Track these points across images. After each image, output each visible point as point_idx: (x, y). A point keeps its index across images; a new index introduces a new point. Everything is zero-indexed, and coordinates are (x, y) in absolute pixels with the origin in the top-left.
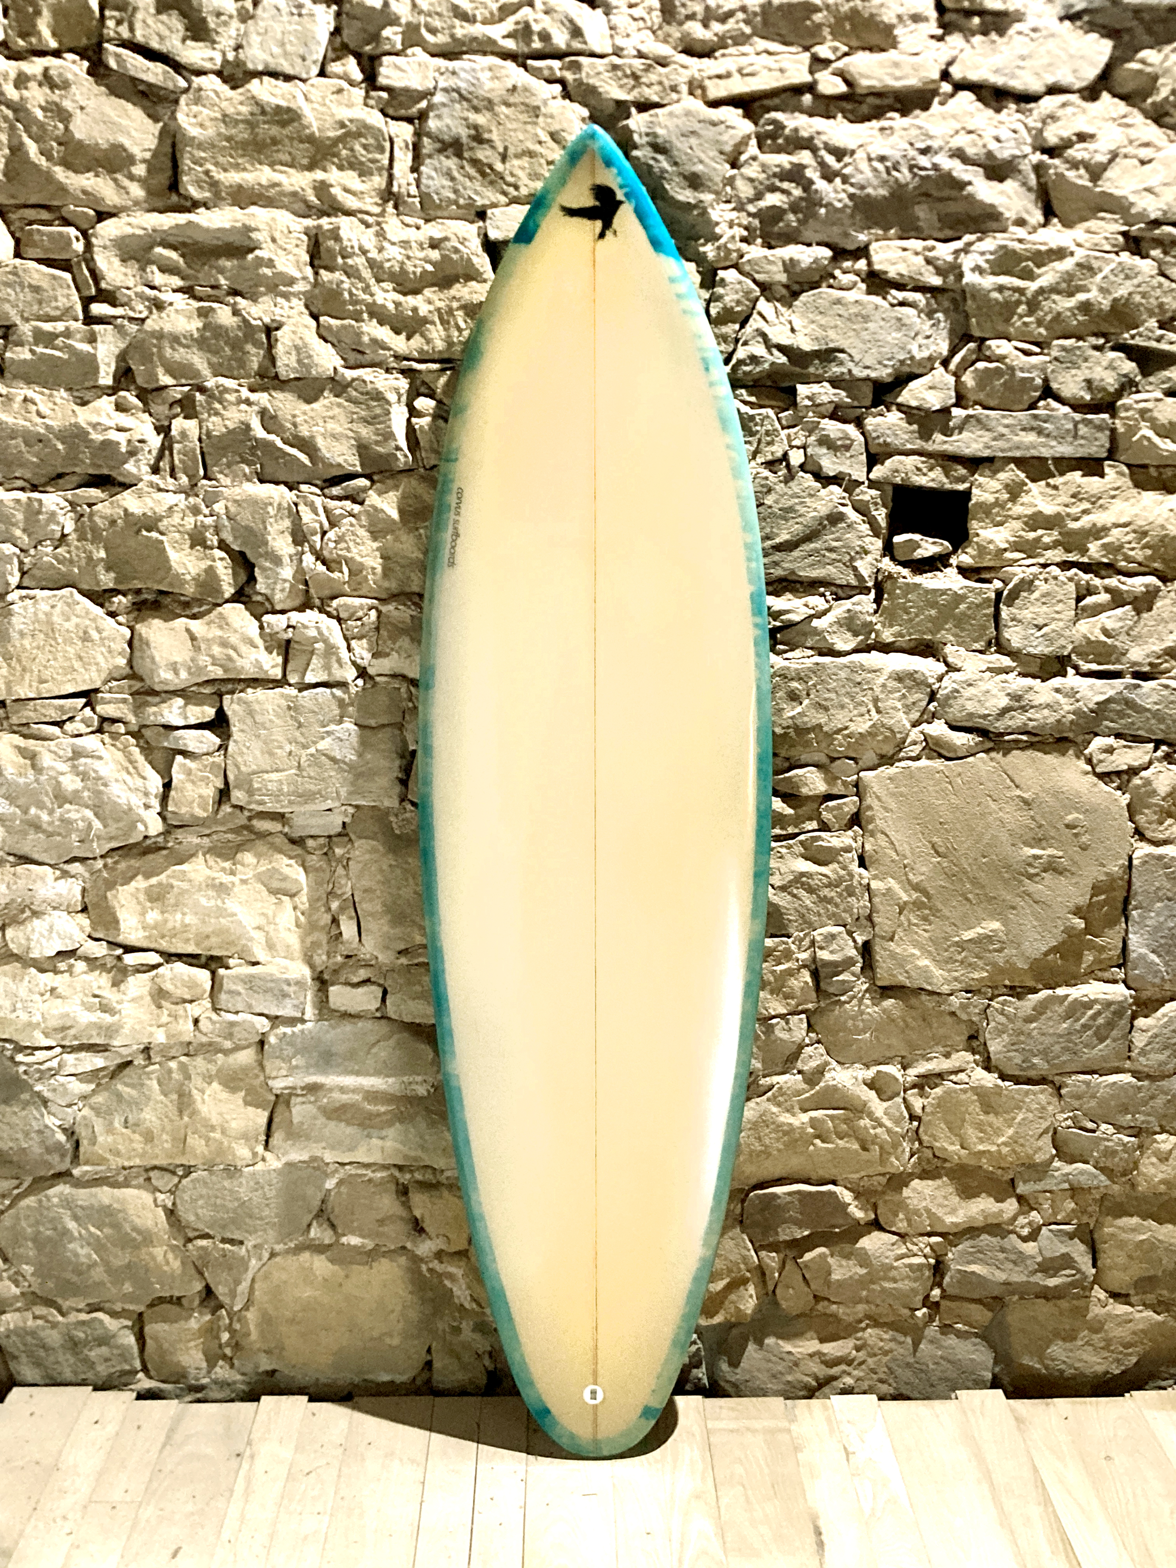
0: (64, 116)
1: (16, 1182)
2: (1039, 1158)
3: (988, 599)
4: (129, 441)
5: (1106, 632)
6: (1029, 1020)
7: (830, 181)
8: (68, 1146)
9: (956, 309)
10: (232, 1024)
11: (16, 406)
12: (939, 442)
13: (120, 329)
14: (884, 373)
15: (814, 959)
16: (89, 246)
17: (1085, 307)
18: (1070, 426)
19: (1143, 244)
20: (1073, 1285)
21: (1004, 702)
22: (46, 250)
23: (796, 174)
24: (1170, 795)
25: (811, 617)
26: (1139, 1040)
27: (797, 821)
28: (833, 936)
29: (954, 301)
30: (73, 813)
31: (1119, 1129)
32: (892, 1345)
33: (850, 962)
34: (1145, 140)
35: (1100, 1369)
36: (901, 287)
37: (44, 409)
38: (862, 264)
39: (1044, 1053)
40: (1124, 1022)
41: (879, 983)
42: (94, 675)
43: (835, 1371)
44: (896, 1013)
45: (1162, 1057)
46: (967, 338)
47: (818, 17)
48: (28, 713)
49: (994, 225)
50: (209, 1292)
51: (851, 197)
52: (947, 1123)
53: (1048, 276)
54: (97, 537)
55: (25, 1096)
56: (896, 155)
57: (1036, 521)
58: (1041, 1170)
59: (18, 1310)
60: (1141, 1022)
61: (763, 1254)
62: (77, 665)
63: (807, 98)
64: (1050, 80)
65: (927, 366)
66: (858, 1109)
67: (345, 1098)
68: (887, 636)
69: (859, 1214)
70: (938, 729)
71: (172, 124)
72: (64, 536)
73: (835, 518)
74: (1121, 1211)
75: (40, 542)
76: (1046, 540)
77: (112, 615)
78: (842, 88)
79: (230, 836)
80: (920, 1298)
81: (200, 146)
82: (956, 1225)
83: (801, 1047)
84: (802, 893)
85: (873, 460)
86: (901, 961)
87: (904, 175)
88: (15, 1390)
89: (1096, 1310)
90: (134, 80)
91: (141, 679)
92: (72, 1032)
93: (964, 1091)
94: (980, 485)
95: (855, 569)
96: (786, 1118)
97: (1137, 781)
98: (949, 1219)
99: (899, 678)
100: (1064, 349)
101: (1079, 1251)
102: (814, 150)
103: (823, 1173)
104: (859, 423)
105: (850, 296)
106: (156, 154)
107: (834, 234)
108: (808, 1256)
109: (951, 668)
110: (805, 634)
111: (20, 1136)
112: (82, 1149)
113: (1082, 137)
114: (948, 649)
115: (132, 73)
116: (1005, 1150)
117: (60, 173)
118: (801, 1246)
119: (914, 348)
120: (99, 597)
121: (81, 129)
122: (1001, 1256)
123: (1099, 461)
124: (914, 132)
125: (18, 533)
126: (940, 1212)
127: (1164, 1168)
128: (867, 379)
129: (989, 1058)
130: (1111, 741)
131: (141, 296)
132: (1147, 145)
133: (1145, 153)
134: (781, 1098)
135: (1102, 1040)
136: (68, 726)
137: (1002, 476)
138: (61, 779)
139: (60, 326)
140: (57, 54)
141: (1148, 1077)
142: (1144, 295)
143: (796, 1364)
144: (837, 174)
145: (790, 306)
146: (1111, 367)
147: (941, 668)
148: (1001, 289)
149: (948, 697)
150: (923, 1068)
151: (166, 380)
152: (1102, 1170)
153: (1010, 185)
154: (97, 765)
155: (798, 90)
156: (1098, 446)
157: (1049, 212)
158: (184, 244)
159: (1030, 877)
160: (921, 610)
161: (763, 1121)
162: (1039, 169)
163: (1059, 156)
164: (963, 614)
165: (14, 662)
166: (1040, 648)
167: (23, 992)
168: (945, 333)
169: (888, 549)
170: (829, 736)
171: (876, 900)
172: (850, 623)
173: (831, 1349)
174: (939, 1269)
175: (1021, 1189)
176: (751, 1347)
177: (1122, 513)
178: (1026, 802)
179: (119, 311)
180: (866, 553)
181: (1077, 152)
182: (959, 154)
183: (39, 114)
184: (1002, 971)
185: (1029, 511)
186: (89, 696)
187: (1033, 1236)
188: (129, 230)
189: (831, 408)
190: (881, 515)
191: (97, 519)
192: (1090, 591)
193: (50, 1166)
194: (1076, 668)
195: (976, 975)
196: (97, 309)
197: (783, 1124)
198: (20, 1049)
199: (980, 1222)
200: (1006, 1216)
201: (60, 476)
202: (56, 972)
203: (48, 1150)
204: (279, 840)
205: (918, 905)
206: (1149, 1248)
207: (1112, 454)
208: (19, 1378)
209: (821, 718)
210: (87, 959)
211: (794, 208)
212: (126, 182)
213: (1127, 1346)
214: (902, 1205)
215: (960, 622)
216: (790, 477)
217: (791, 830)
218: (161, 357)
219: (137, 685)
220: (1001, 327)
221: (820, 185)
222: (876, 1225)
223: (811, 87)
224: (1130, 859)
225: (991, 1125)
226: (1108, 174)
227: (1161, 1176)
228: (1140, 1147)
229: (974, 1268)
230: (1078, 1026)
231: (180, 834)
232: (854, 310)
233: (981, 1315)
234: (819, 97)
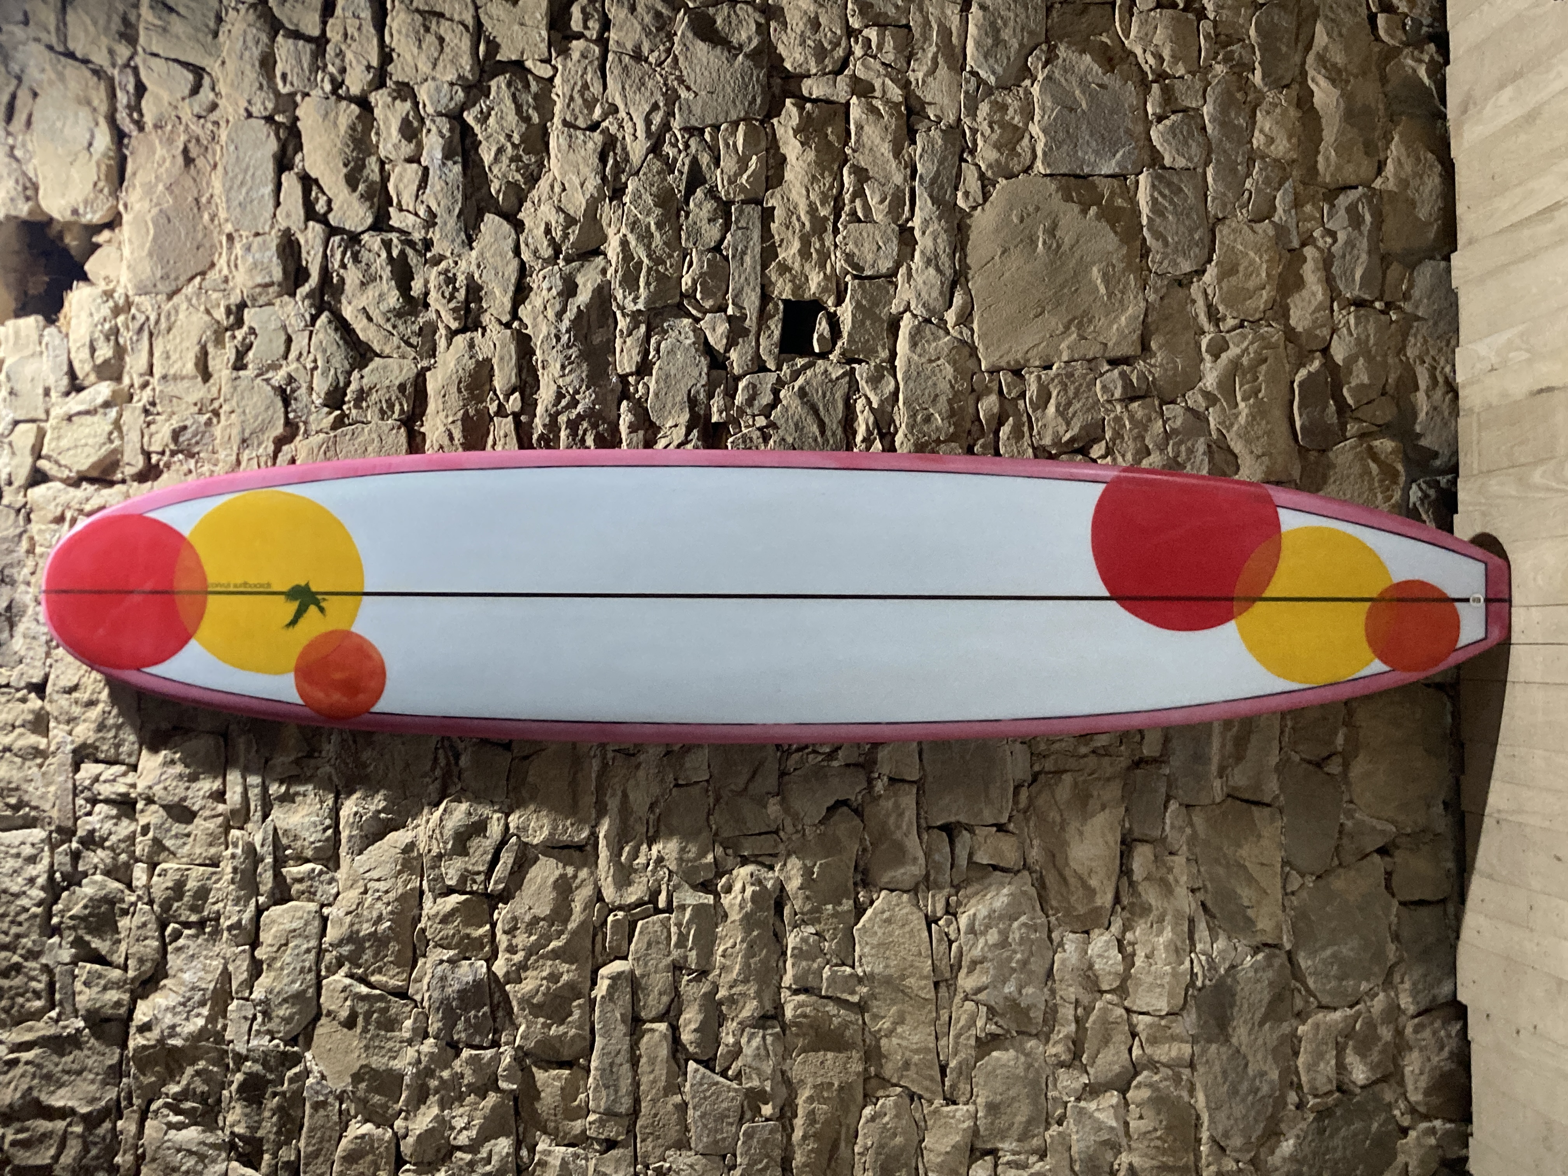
0: (536, 920)
1: (1296, 993)
2: (1271, 232)
3: (860, 285)
4: (752, 884)
5: (882, 201)
6: (1166, 244)
7: (578, 402)
8: (1267, 950)
9: (661, 314)
10: (1173, 827)
11: (728, 963)
12: (750, 323)
13: (676, 887)
14: (704, 362)
15: (1120, 400)
16: (620, 908)
17: (660, 225)
18: (740, 232)
19: (618, 186)
20: (1370, 202)
21: (931, 271)
22: (623, 938)
23: (573, 425)
24: (999, 150)
25: (871, 409)
26: (1181, 163)
27: (1017, 414)
28: (1104, 388)
29: (656, 315)
30: (1015, 936)
31: (1249, 175)
32: (1419, 337)
33: (1123, 374)
34: (548, 188)
35: (1437, 180)
36: (647, 352)
37: (730, 943)
38: (631, 379)
39: (1191, 231)
40: (1167, 174)
41: (1139, 352)
42: (915, 917)
43: (1441, 380)
44: (1161, 340)
45: (1194, 145)
46: (680, 305)
47: (472, 412)
48: (943, 965)
49: (606, 289)
50: (1383, 851)
51: (588, 388)
52: (1245, 300)
53: (640, 253)
54: (817, 910)
55: (1229, 981)
56: (561, 356)
57: (805, 253)
58: (1281, 231)
59: (1397, 995)
60: (1167, 162)
61: (1348, 434)
62: (907, 928)
63: (523, 418)
64: (511, 254)
65: (699, 333)
66: (1235, 365)
67: (1229, 747)
68: (884, 354)
69: (1317, 364)
70: (951, 317)
71: (540, 848)
72: (817, 934)
73: (802, 393)
74: (1313, 170)
75: (822, 950)
76: (818, 246)
77: (872, 902)
78: (517, 394)
79: (1032, 824)
80: (1382, 317)
81: (555, 828)
82: (1324, 290)
83: (1188, 409)
84: (1071, 410)
85: (763, 369)
86: (1123, 336)
87: (574, 352)
88: (1459, 998)
89: (1391, 185)
90: (512, 873)
91: (917, 885)
92: (1179, 944)
93: (1221, 289)
94: (781, 293)
95: (838, 379)
96: (1242, 420)
97: (989, 174)
98: (1320, 296)
99: (914, 344)
100: (687, 240)
101: (1344, 201)
102: (558, 413)
103: (1286, 390)
104: (739, 378)
105: (652, 386)
106: (559, 859)
107: (612, 398)
108: (1350, 401)
109: (908, 308)
110: (883, 412)
111: (1259, 986)
112: (1270, 941)
113: (548, 231)
114: (894, 310)
115: (507, 873)
116: (1266, 257)
117: (572, 925)
118: (1342, 407)
119: (688, 342)
120: (860, 911)
121: (544, 909)
122: (1348, 257)
123: (764, 210)
124: (545, 347)
125: (815, 965)
126: (1315, 303)
127: (1278, 141)
128: (708, 374)
129: (1196, 272)
130: (960, 194)
131: (654, 871)
132: (552, 187)
133: (557, 189)
134: (1227, 422)
135: (1181, 190)
136: (953, 936)
137: (773, 279)
138: (990, 942)
139: (674, 929)
140: (494, 925)
141: (1209, 155)
142: (652, 185)
143: (1435, 409)
144: (573, 397)
145: (659, 428)
146: (699, 206)
147: (907, 315)
148: (648, 284)
149: (928, 310)
150: (1203, 319)
151: (710, 858)
152: (1281, 185)
153: (580, 280)
154: (980, 916)
155: (518, 424)
156: (753, 212)
157: (597, 252)
158: (619, 842)
159: (1059, 246)
160: (867, 330)
161: (1246, 436)
162: (568, 261)
163: (560, 246)
164: (868, 301)
165: (907, 973)
166: (894, 246)
167: (1150, 979)
168: (677, 321)
169: (824, 355)
170: (956, 393)
171: (1076, 356)
172: (875, 380)
173: (1423, 382)
174: (1359, 303)
175: (1296, 244)
176: (1423, 442)
177: (799, 194)
178: (1003, 253)
179: (664, 887)
180: (826, 371)
181: (558, 234)
182: (560, 315)
183: (533, 938)
184: (1129, 264)
185: (798, 258)
186: (930, 921)
187: (1333, 234)
188: (610, 879)
189: (727, 399)
190: (800, 362)
191: (806, 909)
192: (853, 213)
193: (1282, 965)
194: (907, 221)
195: (1133, 283)
196: (662, 902)
197: (1247, 422)
198: (1192, 983)
199: (1321, 274)
200: (1317, 254)
201: (776, 935)
202: (1133, 954)
203: (1270, 965)
204: (1034, 788)
205: (1080, 326)
206: (1340, 149)
207: (759, 202)
208: (1450, 997)
209: (943, 399)
210: (1124, 933)
211: (595, 426)
212: (578, 881)
213: (1418, 159)
214: (1309, 332)
215: (874, 303)
216: (773, 425)
217: (1025, 419)
218: (695, 860)
219: (922, 887)
220: (673, 282)
221: (580, 408)
222: (1325, 351)
223: (516, 416)
224: (1046, 175)
225: (1246, 268)
226: (571, 213)
227: (1285, 142)
228: (1263, 158)
229: (1358, 276)
230: (1171, 208)
231: (1030, 861)
232: (662, 384)
233: (1395, 270)
234: (522, 411)
